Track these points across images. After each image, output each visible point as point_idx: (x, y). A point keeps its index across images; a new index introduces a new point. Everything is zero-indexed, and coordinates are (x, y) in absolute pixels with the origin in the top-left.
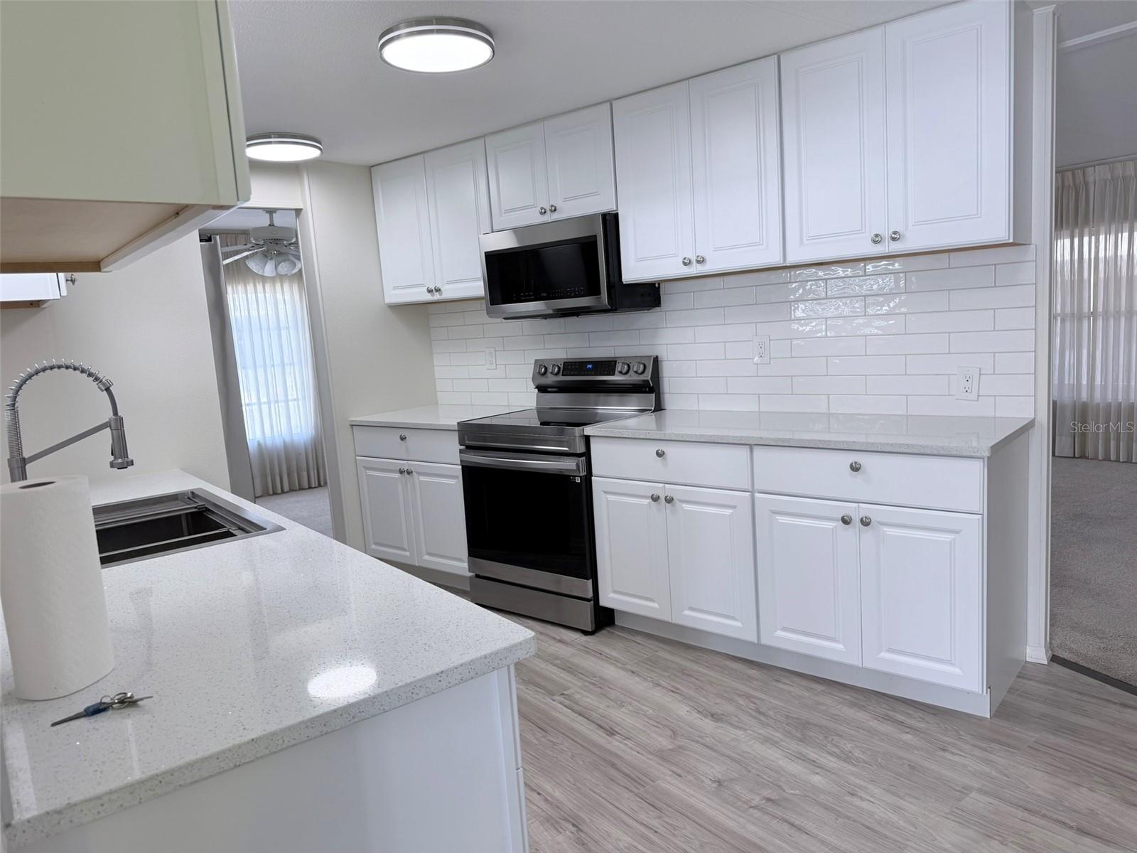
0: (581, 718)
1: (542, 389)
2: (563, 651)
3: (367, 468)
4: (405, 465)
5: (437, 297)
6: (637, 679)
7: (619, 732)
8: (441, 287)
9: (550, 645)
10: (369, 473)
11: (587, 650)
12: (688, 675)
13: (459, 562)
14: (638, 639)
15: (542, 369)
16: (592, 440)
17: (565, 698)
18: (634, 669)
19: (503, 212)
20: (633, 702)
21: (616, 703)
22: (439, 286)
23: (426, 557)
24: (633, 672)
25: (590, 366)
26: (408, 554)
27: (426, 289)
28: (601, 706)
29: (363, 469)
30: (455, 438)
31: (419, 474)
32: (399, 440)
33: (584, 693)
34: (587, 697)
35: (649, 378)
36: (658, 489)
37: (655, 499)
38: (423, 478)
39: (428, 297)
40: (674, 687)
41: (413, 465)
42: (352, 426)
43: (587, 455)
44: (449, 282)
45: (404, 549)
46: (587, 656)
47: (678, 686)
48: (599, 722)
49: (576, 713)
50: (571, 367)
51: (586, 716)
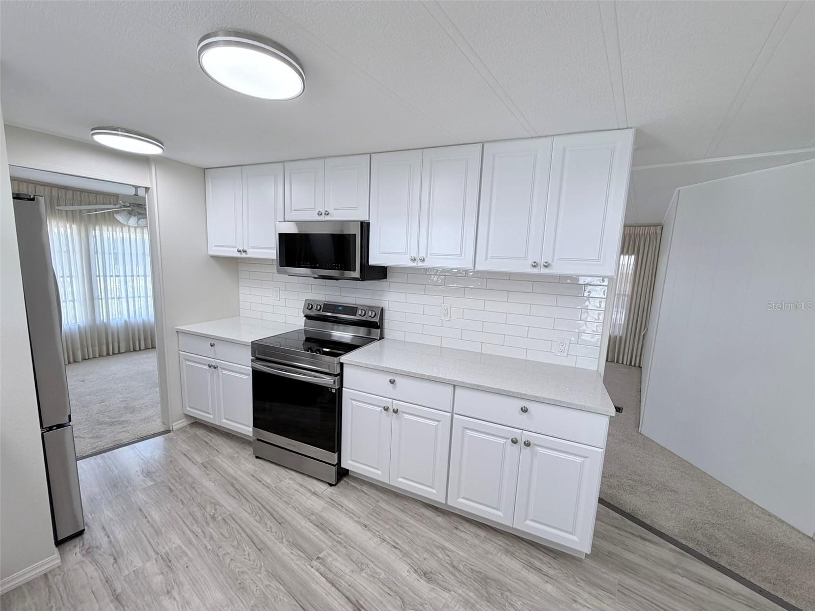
0: (333, 589)
1: (308, 317)
2: (316, 504)
3: (186, 360)
4: (214, 362)
5: (244, 255)
6: (369, 534)
7: (363, 605)
8: (246, 250)
9: (307, 498)
10: (188, 363)
11: (333, 503)
12: (401, 526)
13: (246, 427)
14: (365, 488)
15: (309, 306)
16: (344, 365)
17: (320, 563)
18: (366, 523)
19: (293, 209)
20: (370, 563)
21: (357, 565)
22: (246, 249)
23: (224, 420)
24: (366, 526)
25: (340, 308)
26: (212, 416)
27: (236, 250)
28: (347, 571)
29: (184, 360)
30: (248, 352)
31: (223, 369)
32: (210, 346)
33: (334, 554)
34: (336, 560)
35: (378, 321)
36: (388, 402)
37: (386, 409)
38: (224, 372)
39: (238, 255)
40: (394, 541)
41: (218, 362)
42: (177, 332)
43: (341, 375)
44: (252, 248)
45: (209, 413)
46: (333, 509)
47: (397, 540)
48: (348, 594)
49: (329, 582)
50: (328, 307)
51: (337, 586)
